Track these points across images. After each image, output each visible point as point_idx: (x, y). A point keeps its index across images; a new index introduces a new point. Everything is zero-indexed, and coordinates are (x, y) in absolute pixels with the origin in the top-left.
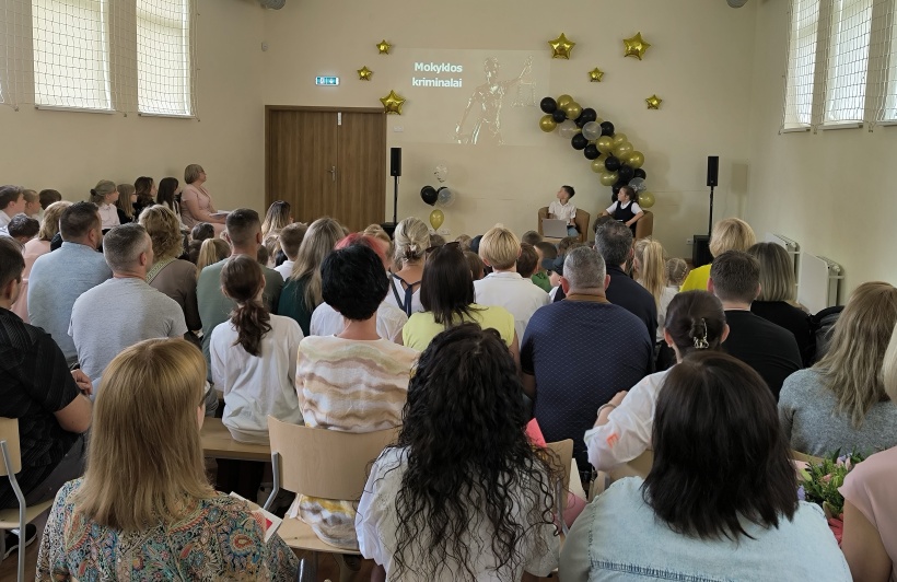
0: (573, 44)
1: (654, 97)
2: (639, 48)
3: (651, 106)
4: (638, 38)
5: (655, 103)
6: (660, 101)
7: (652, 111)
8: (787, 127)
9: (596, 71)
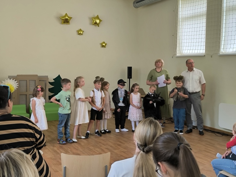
0: (71, 18)
1: (104, 43)
2: (98, 21)
3: (103, 46)
4: (98, 18)
5: (104, 44)
6: (106, 44)
7: (103, 48)
8: (178, 55)
9: (81, 30)
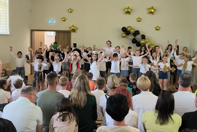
0: (132, 10)
2: (153, 11)
4: (152, 8)
5: (158, 28)
7: (157, 31)
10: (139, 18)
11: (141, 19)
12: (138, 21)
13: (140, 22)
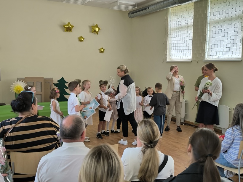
0: (73, 26)
2: (97, 29)
3: (101, 52)
4: (97, 26)
6: (104, 50)
8: (168, 60)
10: (82, 37)
11: (84, 38)
12: (81, 41)
13: (82, 42)
